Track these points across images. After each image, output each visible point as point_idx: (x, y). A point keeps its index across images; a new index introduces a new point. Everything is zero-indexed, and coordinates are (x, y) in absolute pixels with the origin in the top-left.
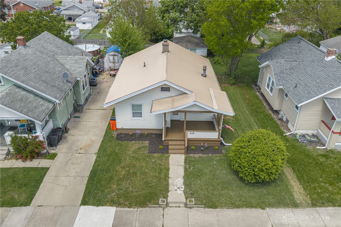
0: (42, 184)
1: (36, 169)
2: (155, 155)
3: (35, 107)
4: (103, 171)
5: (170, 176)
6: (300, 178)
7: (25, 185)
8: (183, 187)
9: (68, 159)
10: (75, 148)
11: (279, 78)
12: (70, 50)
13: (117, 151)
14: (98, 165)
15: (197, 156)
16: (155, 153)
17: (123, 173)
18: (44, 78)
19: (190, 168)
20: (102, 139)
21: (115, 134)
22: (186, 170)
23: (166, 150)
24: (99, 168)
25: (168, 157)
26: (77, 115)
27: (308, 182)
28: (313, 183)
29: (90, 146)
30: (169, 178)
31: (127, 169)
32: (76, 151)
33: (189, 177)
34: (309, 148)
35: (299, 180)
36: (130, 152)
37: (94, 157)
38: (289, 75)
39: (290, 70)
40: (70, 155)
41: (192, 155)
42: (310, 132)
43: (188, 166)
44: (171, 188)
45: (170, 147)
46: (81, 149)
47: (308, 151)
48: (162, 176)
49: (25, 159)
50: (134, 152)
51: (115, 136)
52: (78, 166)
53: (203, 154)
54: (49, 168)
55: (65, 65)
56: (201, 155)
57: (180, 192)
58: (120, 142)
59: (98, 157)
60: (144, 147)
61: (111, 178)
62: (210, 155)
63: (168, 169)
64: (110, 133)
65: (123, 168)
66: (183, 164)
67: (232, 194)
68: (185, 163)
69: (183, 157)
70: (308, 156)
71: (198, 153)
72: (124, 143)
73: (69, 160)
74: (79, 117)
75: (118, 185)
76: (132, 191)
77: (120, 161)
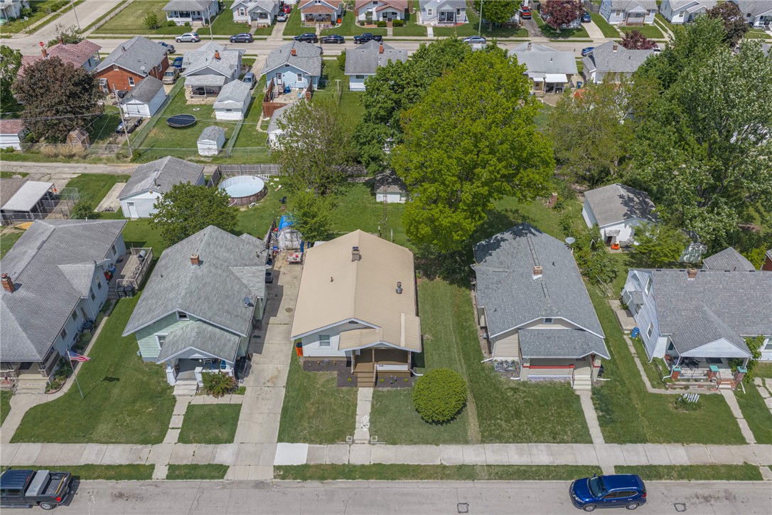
0: (239, 422)
1: (230, 405)
2: (344, 388)
3: (225, 345)
4: (294, 408)
5: (357, 413)
6: (479, 415)
7: (224, 423)
8: (369, 424)
9: (259, 393)
10: (262, 381)
11: (483, 295)
12: (242, 249)
13: (305, 384)
14: (289, 402)
15: (385, 389)
16: (343, 386)
17: (313, 410)
18: (226, 308)
19: (377, 404)
20: (288, 368)
21: (301, 361)
22: (373, 406)
23: (354, 383)
24: (290, 404)
25: (357, 391)
26: (256, 333)
27: (486, 419)
28: (490, 420)
29: (276, 377)
30: (356, 415)
31: (317, 405)
32: (264, 383)
33: (376, 413)
34: (503, 379)
35: (478, 417)
36: (318, 386)
37: (283, 391)
38: (495, 290)
39: (497, 284)
40: (259, 388)
41: (380, 389)
42: (510, 359)
43: (375, 402)
44: (357, 425)
45: (359, 380)
46: (268, 381)
47: (500, 382)
48: (350, 413)
49: (216, 395)
50: (323, 386)
51: (302, 365)
52: (268, 401)
53: (392, 387)
54: (241, 405)
55: (242, 280)
56: (389, 388)
57: (366, 429)
58: (308, 373)
59: (287, 391)
60: (333, 379)
61: (302, 416)
62: (399, 388)
63: (356, 406)
64: (296, 360)
65: (313, 404)
66: (371, 399)
67: (412, 431)
68: (373, 398)
69: (371, 390)
70: (497, 389)
71: (387, 387)
72: (312, 374)
73: (259, 395)
74: (259, 337)
75: (309, 423)
76: (322, 429)
77: (309, 398)
